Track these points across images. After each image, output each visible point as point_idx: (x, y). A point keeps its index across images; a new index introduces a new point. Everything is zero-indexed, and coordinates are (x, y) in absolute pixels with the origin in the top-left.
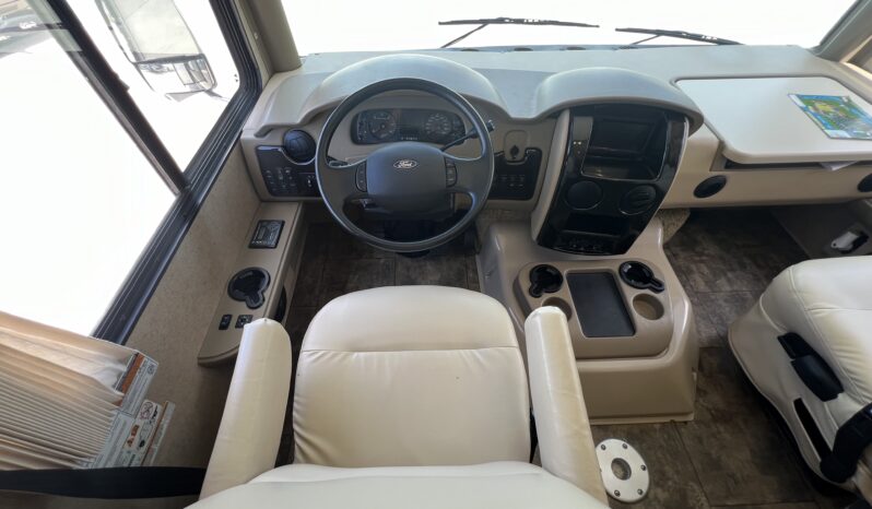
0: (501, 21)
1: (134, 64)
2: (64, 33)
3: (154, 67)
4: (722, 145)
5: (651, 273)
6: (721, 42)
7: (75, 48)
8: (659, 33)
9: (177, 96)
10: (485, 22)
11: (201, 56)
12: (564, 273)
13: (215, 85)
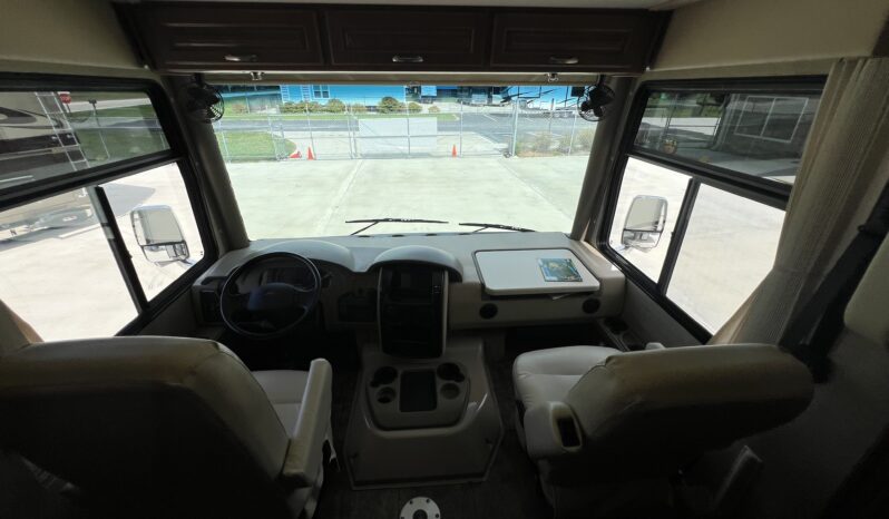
0: (387, 220)
1: (142, 247)
2: (108, 229)
3: (153, 248)
4: (483, 285)
5: (458, 370)
6: (523, 230)
7: (112, 237)
8: (487, 226)
9: (163, 264)
10: (377, 221)
11: (184, 242)
12: (400, 372)
13: (188, 257)
